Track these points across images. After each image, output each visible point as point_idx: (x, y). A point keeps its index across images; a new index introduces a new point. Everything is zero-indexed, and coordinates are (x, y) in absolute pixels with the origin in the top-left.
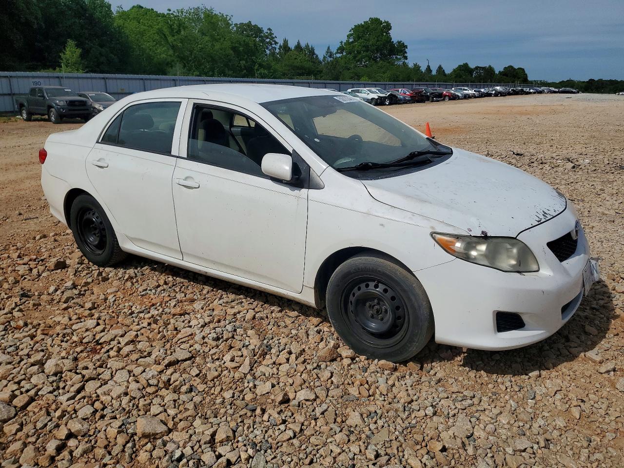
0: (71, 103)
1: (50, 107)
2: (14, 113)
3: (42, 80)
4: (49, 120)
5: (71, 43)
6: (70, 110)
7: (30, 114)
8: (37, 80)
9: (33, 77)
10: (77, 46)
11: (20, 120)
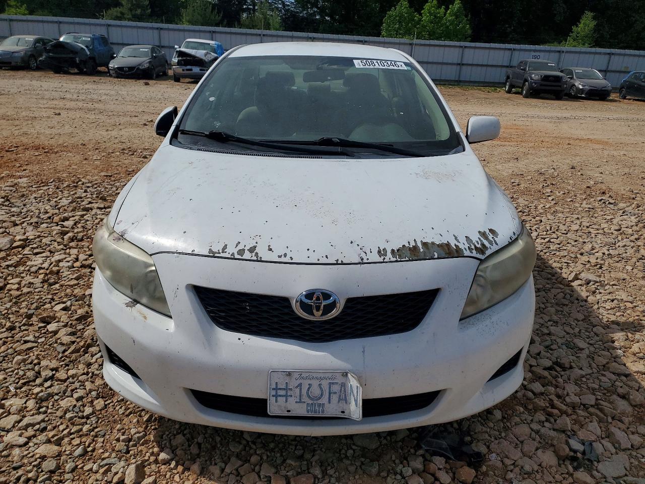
0: (546, 78)
1: (526, 80)
2: (501, 85)
3: (542, 54)
4: (520, 93)
5: (589, 15)
6: (541, 85)
7: (512, 86)
8: (537, 54)
9: (535, 51)
10: (594, 18)
11: (502, 93)
